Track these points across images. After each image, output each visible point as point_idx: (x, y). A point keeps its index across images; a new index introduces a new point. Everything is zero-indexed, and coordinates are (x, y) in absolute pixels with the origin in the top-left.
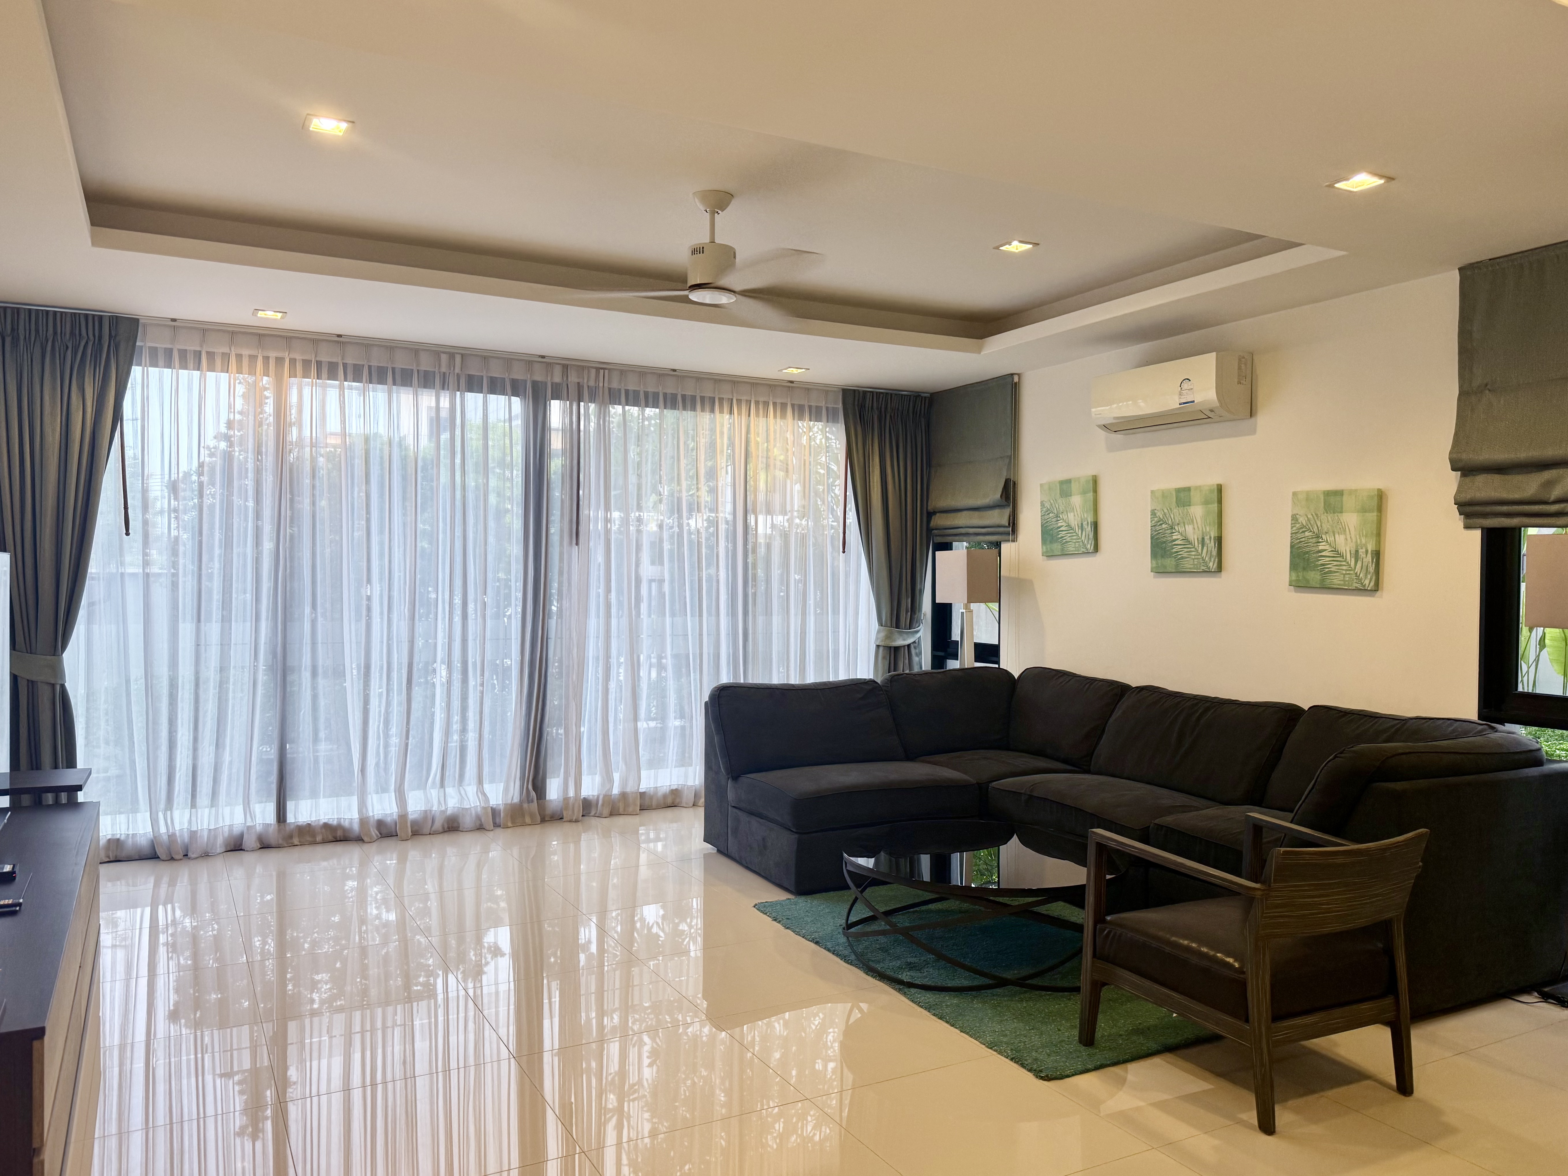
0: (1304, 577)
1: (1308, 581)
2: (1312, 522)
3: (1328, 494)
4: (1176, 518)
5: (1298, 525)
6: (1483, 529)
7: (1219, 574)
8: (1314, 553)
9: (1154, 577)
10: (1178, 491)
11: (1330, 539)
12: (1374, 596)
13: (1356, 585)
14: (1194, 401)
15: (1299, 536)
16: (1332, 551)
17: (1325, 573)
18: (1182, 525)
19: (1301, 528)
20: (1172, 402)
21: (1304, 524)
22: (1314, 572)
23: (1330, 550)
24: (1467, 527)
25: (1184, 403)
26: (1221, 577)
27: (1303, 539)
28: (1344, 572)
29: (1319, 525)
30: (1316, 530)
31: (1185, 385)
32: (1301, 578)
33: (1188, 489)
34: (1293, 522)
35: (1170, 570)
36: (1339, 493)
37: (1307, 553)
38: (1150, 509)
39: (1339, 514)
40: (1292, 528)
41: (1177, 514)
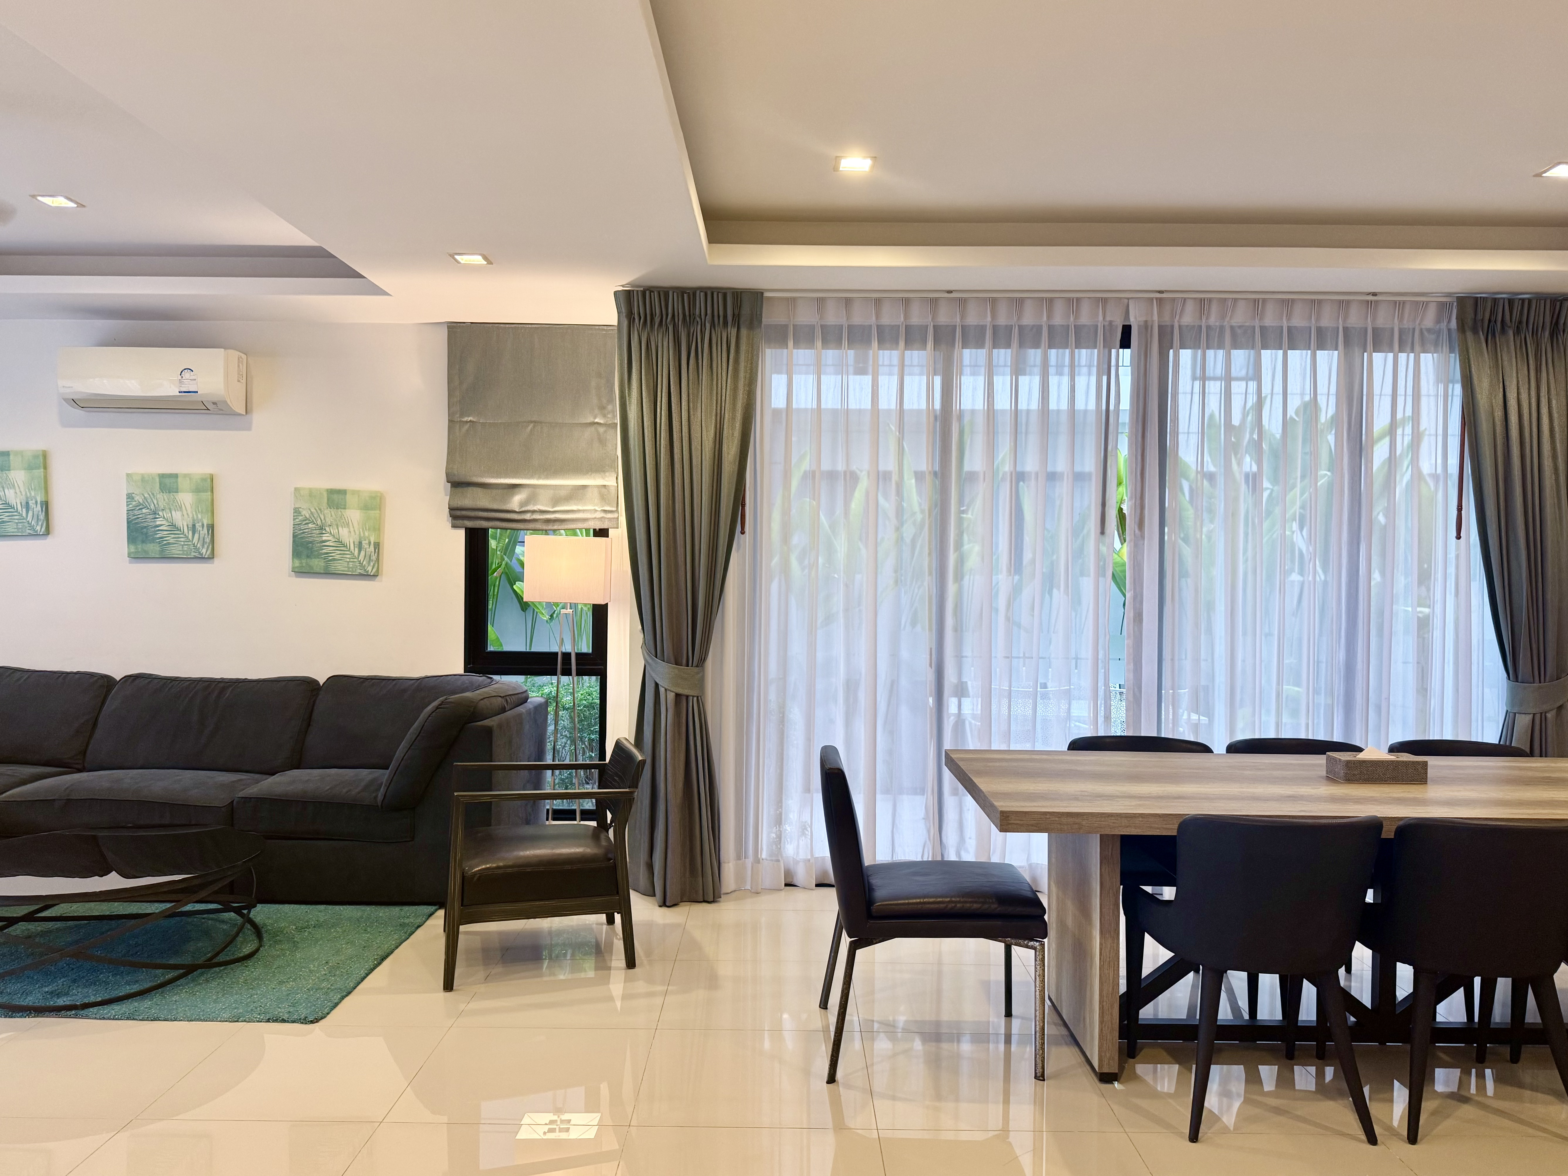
0: (307, 564)
1: (311, 567)
2: (315, 516)
3: (331, 492)
4: (160, 503)
5: (300, 518)
6: (466, 529)
7: (211, 561)
8: (317, 543)
9: (130, 563)
10: (162, 476)
11: (334, 531)
12: (374, 581)
13: (360, 571)
14: (197, 392)
15: (302, 527)
16: (335, 542)
17: (329, 560)
18: (168, 511)
19: (305, 520)
20: (168, 388)
21: (308, 516)
22: (318, 560)
23: (334, 540)
24: (454, 526)
25: (185, 392)
26: (213, 563)
27: (307, 530)
28: (348, 560)
29: (322, 518)
30: (319, 522)
31: (187, 374)
32: (304, 565)
33: (176, 476)
34: (295, 514)
35: (153, 555)
36: (343, 492)
37: (311, 542)
38: (125, 492)
39: (343, 510)
40: (294, 519)
41: (162, 499)
